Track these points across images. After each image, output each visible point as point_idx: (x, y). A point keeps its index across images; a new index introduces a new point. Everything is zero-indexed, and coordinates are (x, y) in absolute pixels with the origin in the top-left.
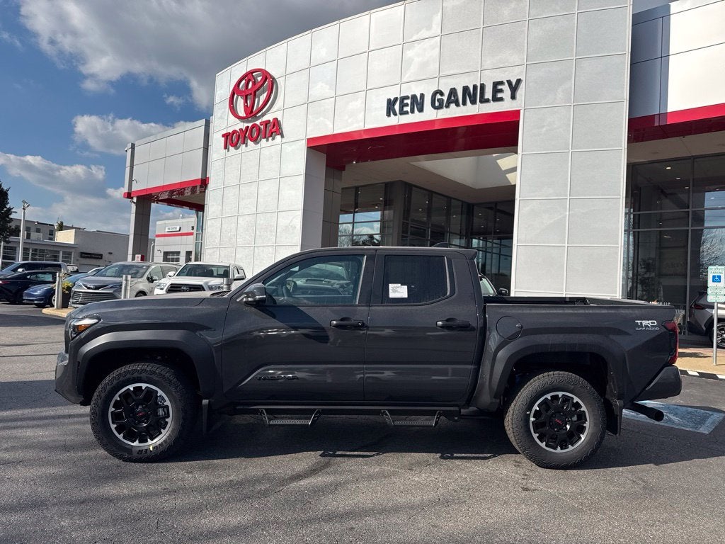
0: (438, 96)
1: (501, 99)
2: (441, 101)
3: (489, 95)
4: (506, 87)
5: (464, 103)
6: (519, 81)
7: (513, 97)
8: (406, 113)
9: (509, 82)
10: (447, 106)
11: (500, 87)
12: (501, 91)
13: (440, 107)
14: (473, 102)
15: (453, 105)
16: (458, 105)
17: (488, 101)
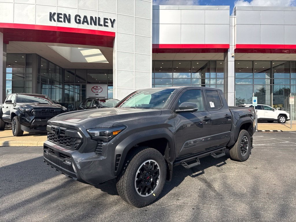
0: (78, 18)
1: (107, 26)
2: (79, 20)
3: (102, 22)
4: (109, 21)
5: (91, 24)
6: (114, 20)
7: (112, 26)
8: (61, 21)
9: (111, 20)
10: (83, 23)
11: (106, 21)
12: (107, 22)
13: (79, 23)
14: (95, 24)
15: (86, 24)
16: (88, 24)
17: (101, 25)
